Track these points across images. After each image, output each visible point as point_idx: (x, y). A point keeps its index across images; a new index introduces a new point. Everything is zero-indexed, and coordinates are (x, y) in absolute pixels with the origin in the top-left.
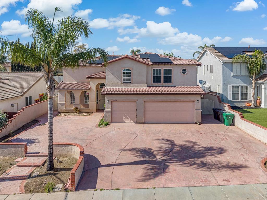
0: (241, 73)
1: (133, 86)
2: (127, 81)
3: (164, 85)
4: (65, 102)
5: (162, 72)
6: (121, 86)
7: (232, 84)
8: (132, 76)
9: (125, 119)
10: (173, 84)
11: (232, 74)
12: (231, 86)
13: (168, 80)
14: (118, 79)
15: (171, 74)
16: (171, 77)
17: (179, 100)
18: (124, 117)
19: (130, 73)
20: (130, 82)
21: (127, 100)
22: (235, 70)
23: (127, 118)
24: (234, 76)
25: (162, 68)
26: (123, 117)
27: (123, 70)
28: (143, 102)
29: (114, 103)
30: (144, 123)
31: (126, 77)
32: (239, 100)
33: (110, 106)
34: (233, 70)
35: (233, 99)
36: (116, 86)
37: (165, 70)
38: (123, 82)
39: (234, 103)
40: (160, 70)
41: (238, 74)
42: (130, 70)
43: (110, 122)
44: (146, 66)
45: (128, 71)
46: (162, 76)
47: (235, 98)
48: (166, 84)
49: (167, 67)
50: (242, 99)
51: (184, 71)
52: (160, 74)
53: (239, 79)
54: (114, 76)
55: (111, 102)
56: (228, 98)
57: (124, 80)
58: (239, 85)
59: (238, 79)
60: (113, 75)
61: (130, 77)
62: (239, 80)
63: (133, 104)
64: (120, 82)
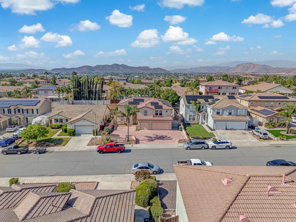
0: (193, 110)
1: (148, 117)
2: (145, 115)
3: (159, 116)
4: (120, 121)
7: (189, 114)
10: (162, 116)
13: (161, 114)
15: (162, 112)
19: (147, 112)
20: (147, 115)
21: (146, 122)
24: (190, 111)
26: (144, 128)
27: (144, 111)
28: (151, 123)
29: (141, 123)
30: (152, 130)
31: (145, 113)
32: (192, 121)
34: (190, 109)
35: (189, 120)
36: (142, 117)
37: (160, 111)
39: (189, 122)
43: (140, 129)
44: (152, 110)
51: (167, 111)
52: (158, 112)
54: (141, 113)
55: (140, 123)
56: (187, 120)
62: (192, 113)
63: (148, 123)
64: (143, 115)
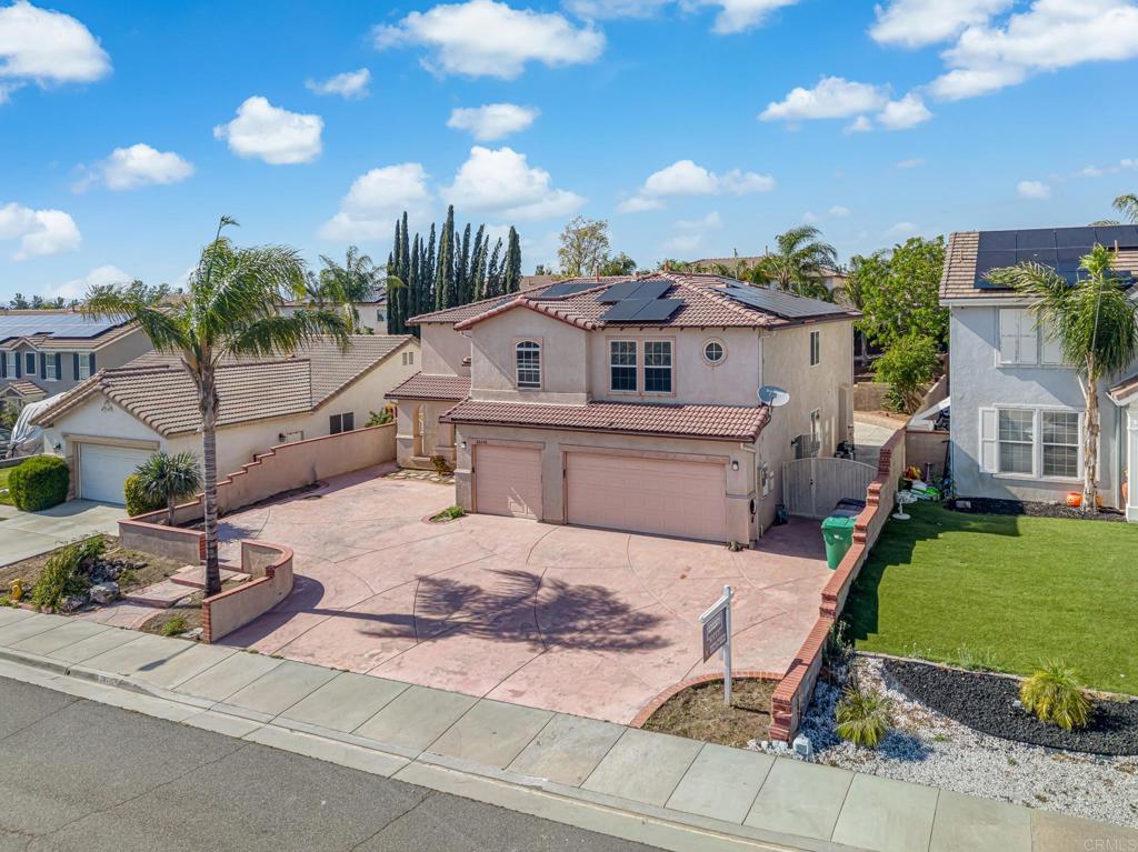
0: (1039, 354)
1: (545, 397)
2: (528, 381)
3: (647, 400)
4: (412, 437)
5: (640, 353)
6: (511, 396)
7: (999, 400)
8: (543, 365)
9: (514, 506)
10: (675, 395)
11: (998, 359)
12: (992, 409)
13: (660, 380)
14: (504, 375)
15: (668, 360)
16: (669, 370)
17: (671, 456)
18: (510, 500)
19: (536, 354)
20: (538, 386)
21: (514, 444)
22: (1014, 339)
23: (520, 504)
24: (1004, 369)
25: (640, 339)
26: (507, 500)
27: (519, 346)
28: (561, 454)
29: (481, 452)
30: (568, 524)
31: (527, 367)
32: (1035, 474)
33: (470, 458)
34: (1003, 340)
35: (1005, 467)
36: (498, 396)
37: (648, 345)
38: (520, 385)
39: (1009, 488)
40: (633, 345)
41: (1029, 357)
42: (538, 347)
43: (470, 509)
44: (581, 333)
45: (532, 349)
46: (640, 367)
47: (1015, 466)
48: (654, 396)
49: (655, 336)
50: (1048, 470)
51: (714, 353)
52: (633, 359)
53: (1034, 382)
54: (493, 363)
55: (473, 448)
56: (980, 463)
57: (521, 378)
58: (1031, 406)
59: (1031, 380)
60: (490, 360)
61: (538, 367)
62: (1035, 385)
63: (533, 457)
64: (510, 385)
